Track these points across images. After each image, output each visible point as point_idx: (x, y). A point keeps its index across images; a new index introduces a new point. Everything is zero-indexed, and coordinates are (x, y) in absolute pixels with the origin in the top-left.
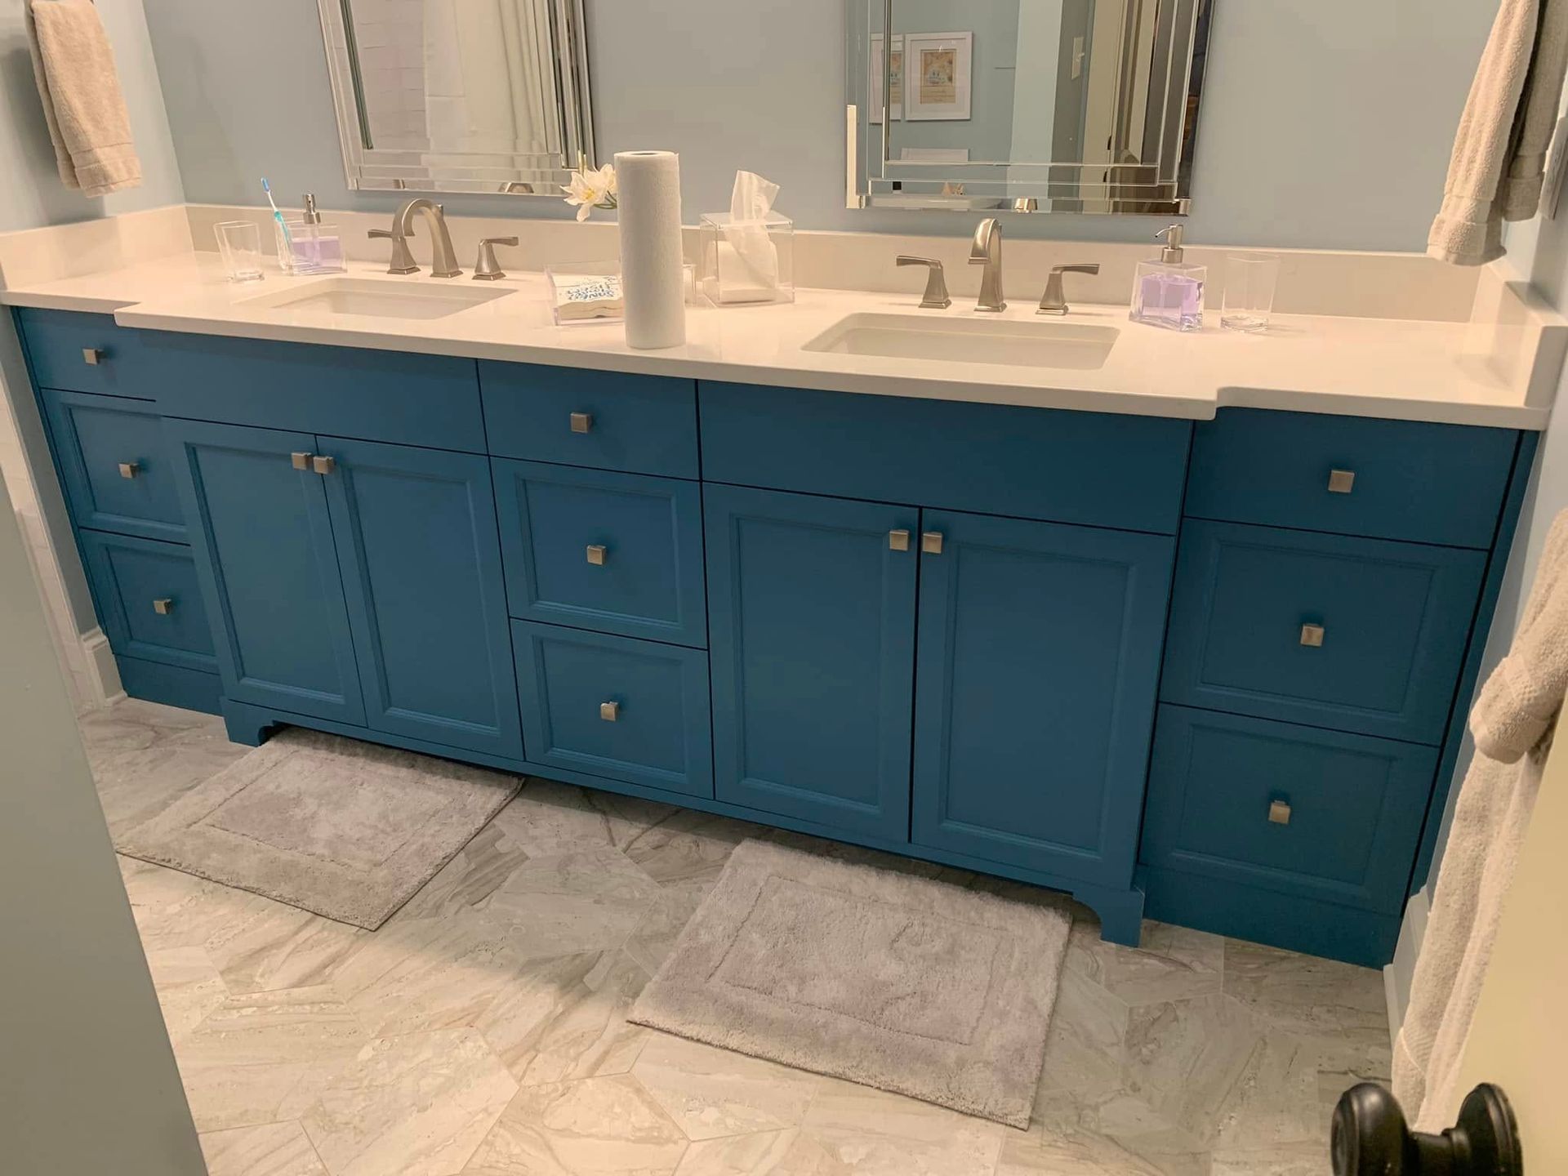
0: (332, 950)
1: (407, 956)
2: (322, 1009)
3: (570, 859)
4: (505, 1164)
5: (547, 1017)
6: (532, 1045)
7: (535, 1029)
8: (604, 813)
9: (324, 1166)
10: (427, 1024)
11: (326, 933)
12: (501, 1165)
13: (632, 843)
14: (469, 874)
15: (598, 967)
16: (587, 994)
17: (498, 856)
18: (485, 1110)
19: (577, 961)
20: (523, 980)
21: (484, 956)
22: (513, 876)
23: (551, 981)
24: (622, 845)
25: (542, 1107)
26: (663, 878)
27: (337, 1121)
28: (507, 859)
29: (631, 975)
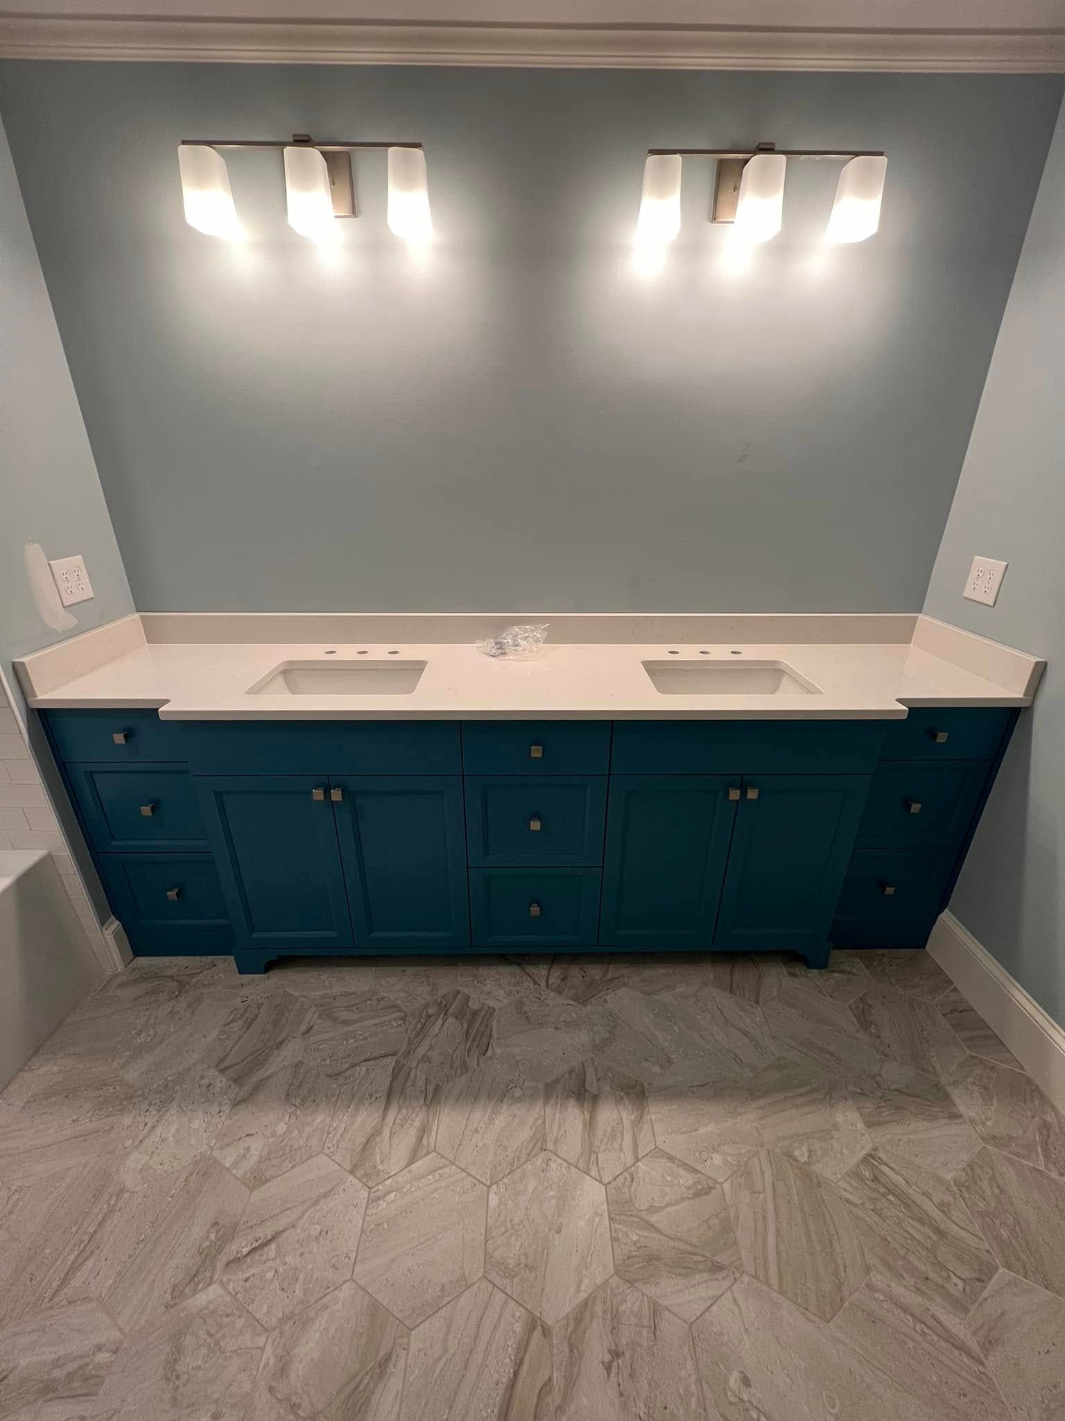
0: (417, 1123)
1: (469, 1110)
2: (441, 1175)
3: (520, 1003)
4: (635, 1251)
5: (584, 1125)
6: (590, 1151)
7: (583, 1138)
8: (518, 964)
9: (527, 1309)
10: (516, 1160)
11: (404, 1111)
12: (634, 1253)
13: (547, 980)
14: (467, 1033)
15: (588, 1075)
16: (595, 1098)
17: (475, 1014)
18: (596, 1213)
19: (574, 1075)
20: (552, 1102)
21: (518, 1092)
22: (494, 1024)
23: (568, 1097)
24: (543, 984)
25: (627, 1195)
26: (581, 1000)
27: (511, 1266)
28: (483, 1013)
29: (610, 1075)
